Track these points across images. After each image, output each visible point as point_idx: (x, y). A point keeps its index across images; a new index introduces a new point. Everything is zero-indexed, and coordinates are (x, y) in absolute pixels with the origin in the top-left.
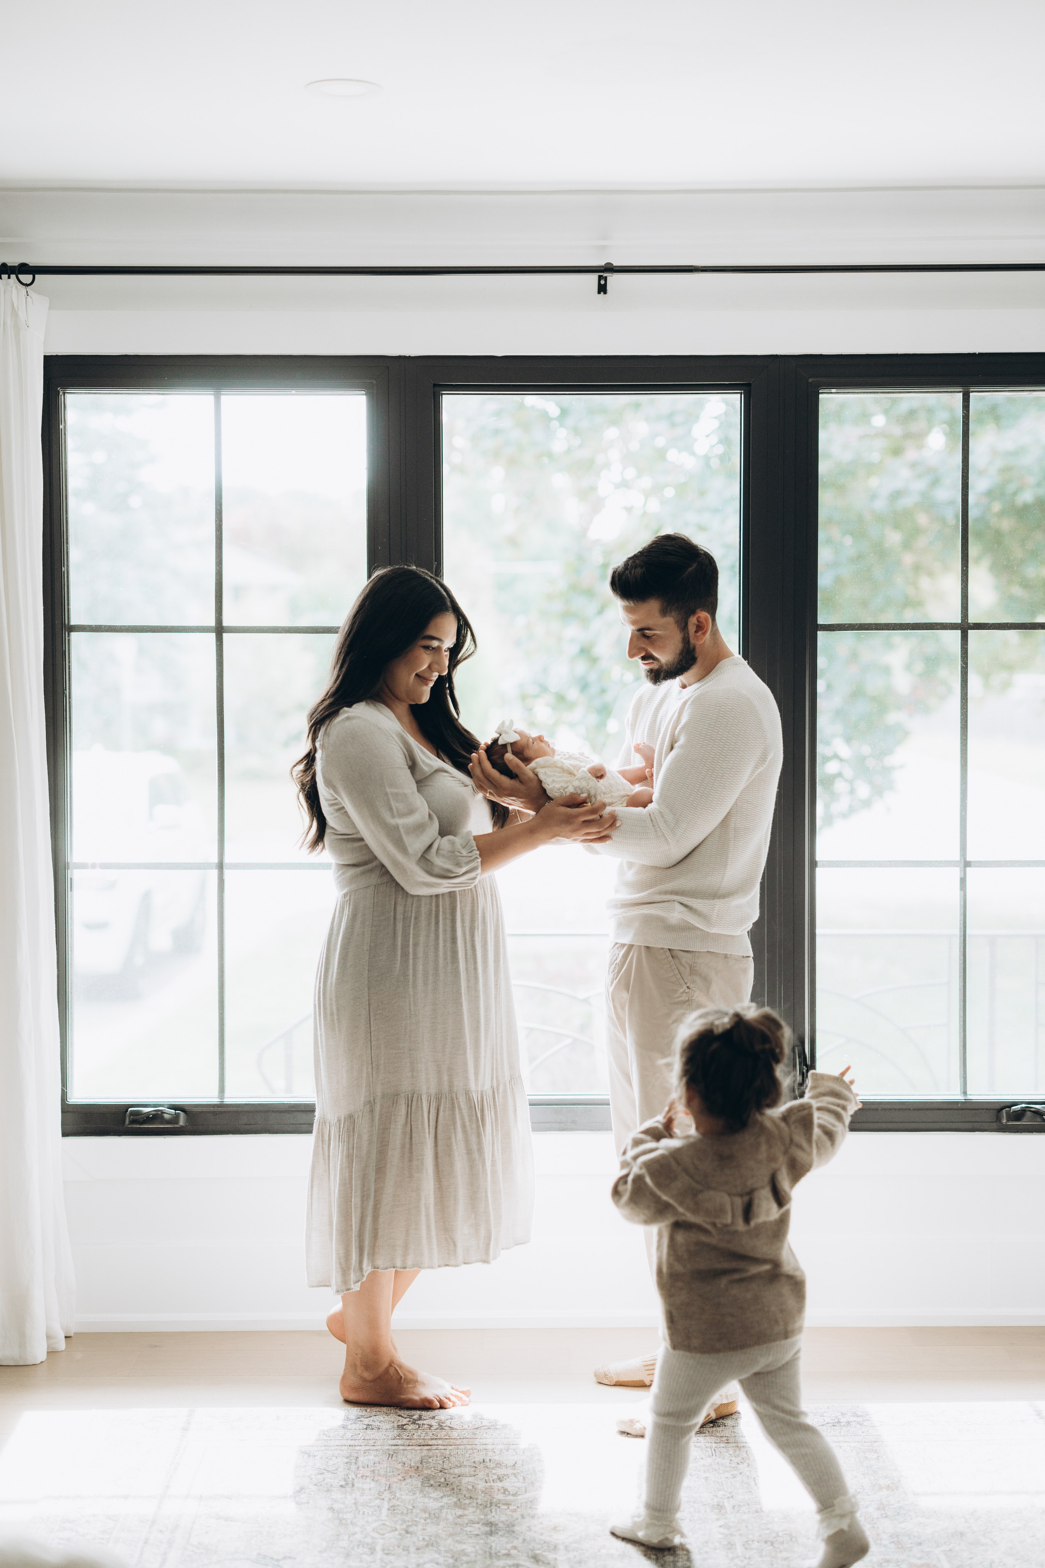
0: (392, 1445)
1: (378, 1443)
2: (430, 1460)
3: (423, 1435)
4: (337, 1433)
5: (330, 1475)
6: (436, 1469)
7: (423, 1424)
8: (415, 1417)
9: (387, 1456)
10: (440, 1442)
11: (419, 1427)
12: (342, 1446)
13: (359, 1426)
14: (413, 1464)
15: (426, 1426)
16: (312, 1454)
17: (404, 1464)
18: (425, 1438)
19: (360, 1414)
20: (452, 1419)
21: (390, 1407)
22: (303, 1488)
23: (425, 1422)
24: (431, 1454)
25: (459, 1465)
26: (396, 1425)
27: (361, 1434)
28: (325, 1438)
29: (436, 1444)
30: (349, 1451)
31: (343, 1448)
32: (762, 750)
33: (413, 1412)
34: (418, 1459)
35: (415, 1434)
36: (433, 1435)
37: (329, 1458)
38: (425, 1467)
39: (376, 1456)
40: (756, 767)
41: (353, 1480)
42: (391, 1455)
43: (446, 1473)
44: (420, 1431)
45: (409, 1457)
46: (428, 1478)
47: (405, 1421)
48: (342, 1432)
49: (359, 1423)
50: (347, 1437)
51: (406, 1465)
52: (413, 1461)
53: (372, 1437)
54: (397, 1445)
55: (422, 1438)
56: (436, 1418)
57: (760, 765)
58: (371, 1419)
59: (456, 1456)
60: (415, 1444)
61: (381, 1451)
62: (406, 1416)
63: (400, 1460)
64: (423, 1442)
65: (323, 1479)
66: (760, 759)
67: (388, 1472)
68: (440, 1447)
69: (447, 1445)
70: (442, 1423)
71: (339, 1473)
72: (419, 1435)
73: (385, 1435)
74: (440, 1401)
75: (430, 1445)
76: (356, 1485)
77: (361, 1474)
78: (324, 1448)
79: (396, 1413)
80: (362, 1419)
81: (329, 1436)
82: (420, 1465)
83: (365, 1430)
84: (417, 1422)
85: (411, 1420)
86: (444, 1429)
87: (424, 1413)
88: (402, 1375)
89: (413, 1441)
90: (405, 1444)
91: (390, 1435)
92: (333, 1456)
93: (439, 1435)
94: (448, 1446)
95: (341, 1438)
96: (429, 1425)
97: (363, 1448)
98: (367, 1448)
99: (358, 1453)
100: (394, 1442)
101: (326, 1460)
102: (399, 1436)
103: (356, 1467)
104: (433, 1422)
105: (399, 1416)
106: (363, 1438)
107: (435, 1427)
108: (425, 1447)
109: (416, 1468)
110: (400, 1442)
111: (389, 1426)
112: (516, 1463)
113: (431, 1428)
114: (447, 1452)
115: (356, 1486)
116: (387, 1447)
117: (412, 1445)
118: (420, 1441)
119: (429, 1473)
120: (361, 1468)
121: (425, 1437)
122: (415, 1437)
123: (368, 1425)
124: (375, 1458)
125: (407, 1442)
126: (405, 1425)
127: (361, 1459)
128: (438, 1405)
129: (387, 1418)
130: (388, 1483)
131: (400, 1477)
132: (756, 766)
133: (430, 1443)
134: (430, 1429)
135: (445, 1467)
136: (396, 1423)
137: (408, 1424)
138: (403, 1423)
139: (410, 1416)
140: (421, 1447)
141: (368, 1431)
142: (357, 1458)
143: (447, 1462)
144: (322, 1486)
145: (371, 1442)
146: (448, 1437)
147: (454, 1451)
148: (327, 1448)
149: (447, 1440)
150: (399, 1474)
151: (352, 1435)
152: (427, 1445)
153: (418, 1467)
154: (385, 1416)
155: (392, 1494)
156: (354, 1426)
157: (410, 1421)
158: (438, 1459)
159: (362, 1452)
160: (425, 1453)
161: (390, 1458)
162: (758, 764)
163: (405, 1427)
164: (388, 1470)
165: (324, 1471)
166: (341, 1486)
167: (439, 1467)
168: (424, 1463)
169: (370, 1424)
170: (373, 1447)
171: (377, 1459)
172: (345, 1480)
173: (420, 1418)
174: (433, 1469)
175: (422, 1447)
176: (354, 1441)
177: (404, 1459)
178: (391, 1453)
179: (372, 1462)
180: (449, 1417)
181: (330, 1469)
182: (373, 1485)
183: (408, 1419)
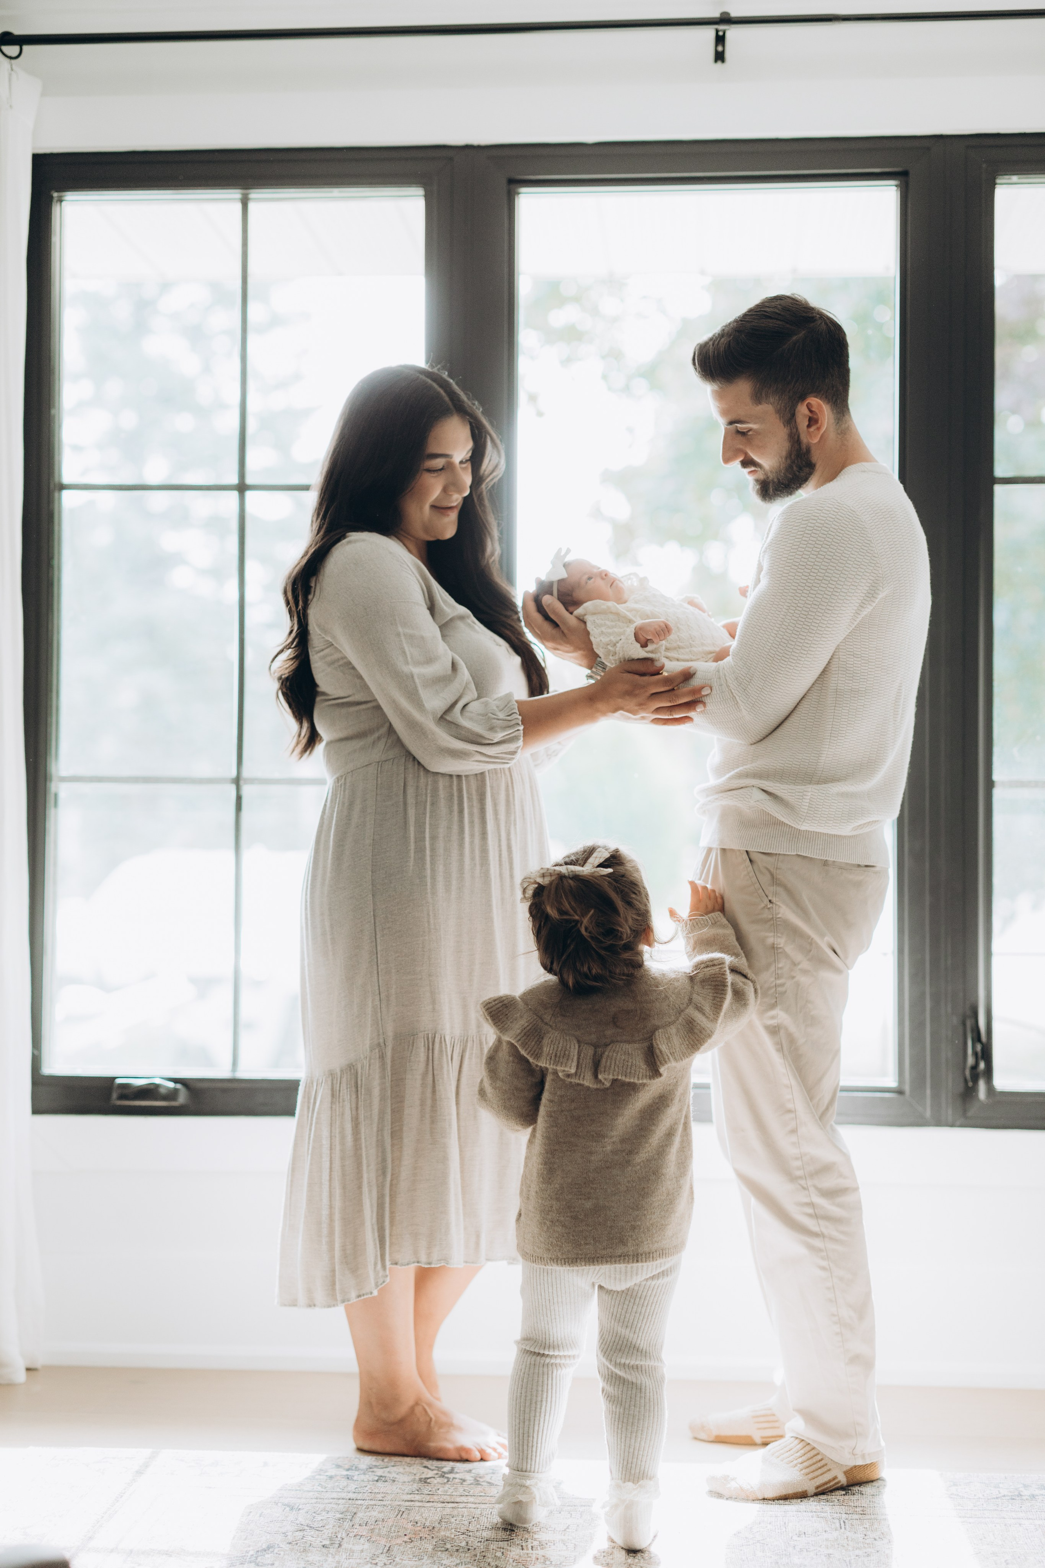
0: (405, 1501)
1: (389, 1497)
2: (453, 1520)
3: (451, 1491)
4: (337, 1484)
5: (312, 1532)
6: (458, 1530)
7: (454, 1478)
8: (445, 1470)
9: (396, 1513)
10: (471, 1499)
11: (448, 1481)
12: (339, 1499)
13: (370, 1476)
14: (427, 1524)
15: (457, 1481)
16: (296, 1507)
17: (417, 1523)
18: (453, 1494)
19: (374, 1464)
20: (493, 1473)
21: (415, 1457)
22: (272, 1547)
23: (457, 1476)
24: (455, 1512)
25: (490, 1527)
26: (417, 1478)
27: (369, 1487)
28: (320, 1489)
29: (466, 1501)
30: (347, 1506)
31: (340, 1501)
32: (871, 582)
33: (444, 1463)
34: (437, 1518)
35: (440, 1490)
36: (464, 1491)
37: (318, 1512)
38: (443, 1528)
39: (380, 1512)
40: (862, 606)
41: (343, 1539)
42: (401, 1513)
43: (470, 1536)
44: (447, 1486)
45: (425, 1515)
46: (444, 1541)
47: (430, 1474)
48: (344, 1482)
49: (370, 1473)
50: (349, 1489)
51: (419, 1525)
52: (428, 1521)
53: (382, 1490)
54: (412, 1501)
55: (448, 1494)
56: (473, 1471)
57: (867, 603)
58: (388, 1469)
59: (489, 1516)
60: (437, 1501)
61: (389, 1507)
62: (433, 1468)
63: (412, 1519)
64: (448, 1499)
65: (301, 1537)
66: (867, 595)
67: (392, 1531)
68: (470, 1505)
69: (479, 1503)
70: (480, 1477)
71: (325, 1531)
72: (444, 1491)
73: (400, 1489)
74: (481, 1451)
75: (457, 1503)
76: (344, 1545)
77: (354, 1534)
78: (316, 1500)
79: (422, 1464)
80: (375, 1469)
81: (325, 1488)
82: (437, 1525)
83: (375, 1482)
84: (446, 1475)
85: (440, 1473)
86: (480, 1485)
87: (459, 1466)
88: (432, 1416)
89: (435, 1497)
90: (424, 1500)
91: (407, 1489)
92: (324, 1510)
93: (472, 1491)
94: (480, 1505)
95: (341, 1490)
96: (461, 1479)
97: (366, 1503)
98: (373, 1502)
99: (358, 1508)
100: (409, 1497)
101: (313, 1514)
102: (418, 1491)
103: (351, 1525)
104: (469, 1478)
105: (425, 1467)
106: (370, 1491)
107: (468, 1482)
108: (450, 1504)
109: (431, 1528)
110: (417, 1497)
111: (406, 1478)
112: (568, 1528)
113: (464, 1483)
114: (478, 1512)
115: (343, 1547)
116: (399, 1503)
117: (433, 1502)
118: (445, 1497)
119: (447, 1535)
120: (357, 1526)
121: (452, 1492)
122: (439, 1492)
123: (381, 1476)
124: (379, 1515)
125: (428, 1498)
126: (428, 1478)
127: (360, 1515)
128: (478, 1456)
129: (408, 1469)
130: (388, 1545)
131: (406, 1539)
132: (862, 604)
133: (458, 1500)
134: (462, 1484)
135: (471, 1528)
136: (418, 1475)
137: (434, 1477)
138: (428, 1476)
139: (439, 1468)
140: (444, 1505)
141: (380, 1484)
142: (355, 1514)
143: (474, 1523)
144: (299, 1544)
145: (379, 1497)
146: (483, 1494)
147: (488, 1510)
148: (318, 1500)
149: (481, 1497)
150: (405, 1535)
151: (356, 1487)
152: (453, 1502)
153: (434, 1528)
154: (406, 1467)
155: (390, 1558)
156: (362, 1477)
157: (437, 1474)
158: (463, 1519)
159: (365, 1507)
160: (448, 1511)
161: (399, 1515)
162: (864, 601)
163: (428, 1481)
164: (393, 1529)
165: (306, 1528)
166: (323, 1546)
167: (462, 1529)
168: (444, 1523)
169: (383, 1475)
170: (379, 1502)
171: (381, 1516)
172: (331, 1539)
173: (452, 1471)
174: (453, 1530)
175: (446, 1504)
176: (356, 1494)
177: (417, 1518)
178: (403, 1509)
179: (373, 1520)
180: (491, 1471)
181: (316, 1525)
182: (367, 1546)
183: (435, 1472)
